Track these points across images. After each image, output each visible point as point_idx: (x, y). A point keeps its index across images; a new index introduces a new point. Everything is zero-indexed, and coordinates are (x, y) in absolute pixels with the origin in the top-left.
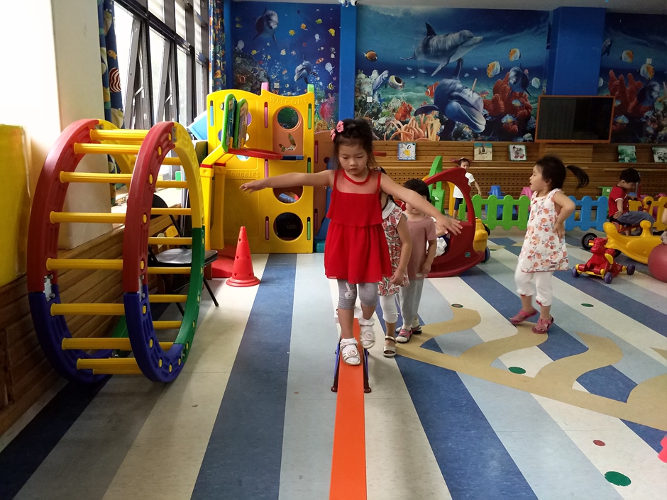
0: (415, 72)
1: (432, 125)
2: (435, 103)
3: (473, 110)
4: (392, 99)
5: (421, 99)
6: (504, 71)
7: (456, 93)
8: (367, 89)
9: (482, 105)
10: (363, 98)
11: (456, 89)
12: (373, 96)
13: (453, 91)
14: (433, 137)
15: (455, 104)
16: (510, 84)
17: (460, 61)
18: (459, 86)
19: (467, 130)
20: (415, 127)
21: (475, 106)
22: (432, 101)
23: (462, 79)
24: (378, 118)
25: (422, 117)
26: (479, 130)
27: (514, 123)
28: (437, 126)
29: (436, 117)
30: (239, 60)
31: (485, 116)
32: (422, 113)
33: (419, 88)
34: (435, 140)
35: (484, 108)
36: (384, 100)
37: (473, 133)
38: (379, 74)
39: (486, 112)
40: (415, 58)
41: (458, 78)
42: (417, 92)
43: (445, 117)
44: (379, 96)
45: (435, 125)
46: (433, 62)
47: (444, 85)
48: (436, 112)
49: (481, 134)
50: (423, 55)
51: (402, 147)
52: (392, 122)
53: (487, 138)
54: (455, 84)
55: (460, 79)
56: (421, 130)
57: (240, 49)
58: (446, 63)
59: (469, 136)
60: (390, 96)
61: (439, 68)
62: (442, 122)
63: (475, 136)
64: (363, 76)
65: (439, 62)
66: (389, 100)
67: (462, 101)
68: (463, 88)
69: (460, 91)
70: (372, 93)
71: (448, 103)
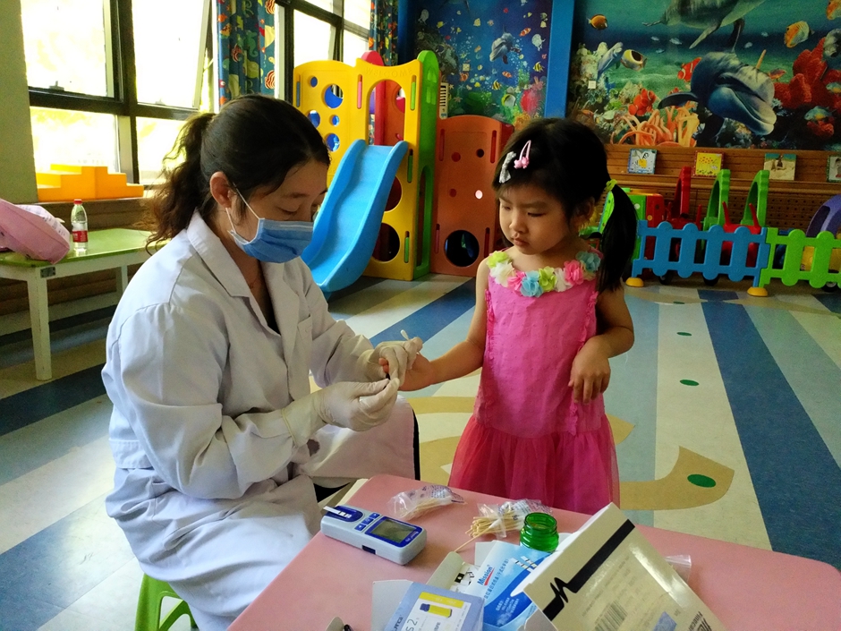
0: (664, 43)
1: (686, 122)
2: (693, 90)
3: (756, 100)
4: (625, 84)
5: (670, 84)
6: (816, 37)
7: (729, 74)
8: (590, 69)
9: (771, 92)
10: (583, 83)
11: (730, 66)
12: (597, 81)
13: (723, 70)
14: (686, 141)
15: (725, 91)
16: (824, 55)
17: (739, 23)
18: (735, 62)
19: (742, 130)
20: (659, 125)
21: (759, 94)
22: (688, 87)
23: (741, 50)
24: (603, 111)
25: (670, 111)
26: (763, 130)
27: (826, 120)
28: (693, 124)
29: (692, 111)
30: (421, 35)
31: (776, 109)
32: (670, 105)
33: (669, 67)
34: (688, 146)
35: (775, 97)
36: (613, 86)
37: (753, 135)
38: (609, 47)
39: (779, 103)
40: (665, 21)
41: (733, 49)
42: (666, 73)
43: (707, 111)
44: (606, 80)
45: (690, 122)
46: (693, 27)
47: (709, 62)
48: (693, 104)
49: (767, 137)
50: (679, 17)
51: (636, 154)
52: (624, 117)
53: (775, 144)
54: (727, 60)
55: (736, 52)
56: (667, 130)
57: (424, 20)
58: (714, 28)
59: (746, 141)
60: (623, 80)
61: (703, 36)
62: (702, 119)
63: (756, 141)
64: (585, 51)
65: (705, 27)
66: (621, 85)
67: (737, 85)
68: (741, 64)
69: (735, 70)
70: (596, 76)
71: (713, 88)
